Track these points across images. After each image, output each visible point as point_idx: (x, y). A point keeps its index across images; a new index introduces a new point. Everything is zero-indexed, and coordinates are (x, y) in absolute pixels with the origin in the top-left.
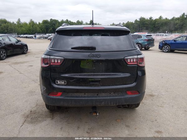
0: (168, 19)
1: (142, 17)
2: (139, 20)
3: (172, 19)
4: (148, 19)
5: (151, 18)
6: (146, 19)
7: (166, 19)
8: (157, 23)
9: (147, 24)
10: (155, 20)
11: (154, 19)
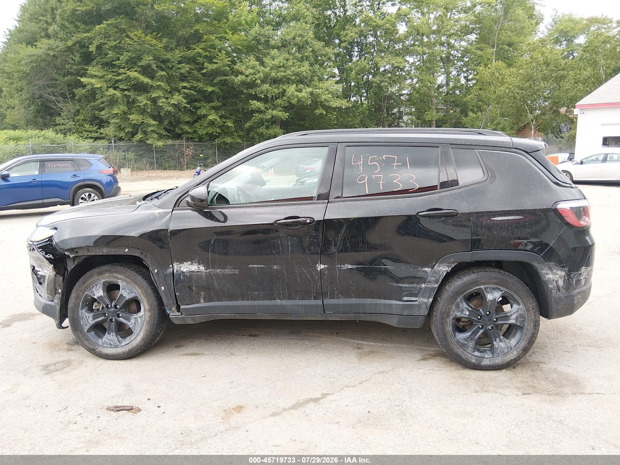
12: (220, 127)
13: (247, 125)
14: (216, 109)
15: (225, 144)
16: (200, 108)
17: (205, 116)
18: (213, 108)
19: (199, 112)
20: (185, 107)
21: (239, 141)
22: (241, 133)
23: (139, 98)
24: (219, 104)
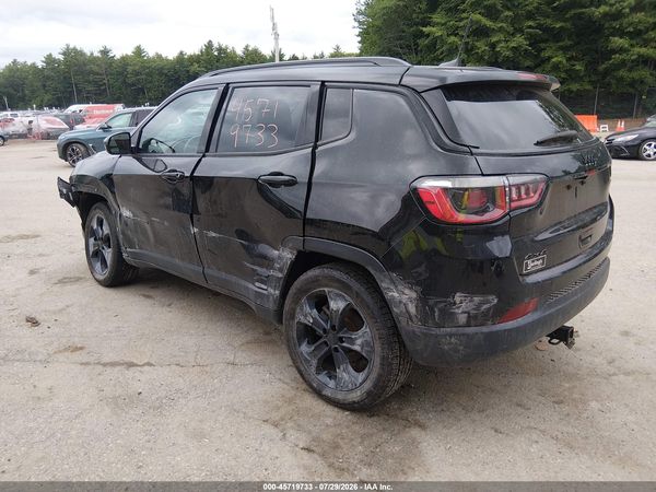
0: (167, 60)
1: (71, 47)
2: (61, 57)
3: (178, 57)
4: (96, 54)
5: (105, 52)
6: (89, 54)
7: (159, 56)
8: (130, 69)
9: (98, 74)
10: (123, 58)
11: (118, 57)
12: (566, 71)
13: (602, 67)
14: (565, 49)
15: (570, 91)
16: (545, 49)
17: (549, 58)
18: (561, 48)
19: (542, 54)
20: (526, 50)
21: (588, 87)
22: (594, 78)
23: (478, 44)
24: (569, 43)
